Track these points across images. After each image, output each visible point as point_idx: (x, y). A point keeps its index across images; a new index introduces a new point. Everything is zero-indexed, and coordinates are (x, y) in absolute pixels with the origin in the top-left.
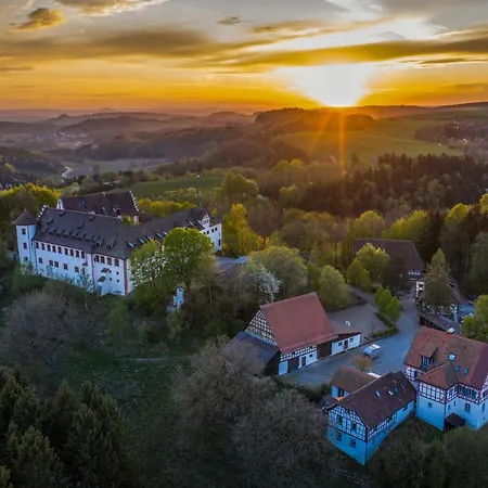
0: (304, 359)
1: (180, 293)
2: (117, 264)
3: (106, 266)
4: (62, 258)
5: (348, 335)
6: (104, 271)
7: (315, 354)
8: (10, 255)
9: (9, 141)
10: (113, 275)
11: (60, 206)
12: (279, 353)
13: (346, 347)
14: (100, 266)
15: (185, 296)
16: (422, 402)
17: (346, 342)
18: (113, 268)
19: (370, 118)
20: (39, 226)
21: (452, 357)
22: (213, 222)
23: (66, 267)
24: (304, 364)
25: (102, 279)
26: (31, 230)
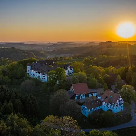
0: (82, 97)
1: (58, 81)
2: (46, 75)
3: (44, 75)
4: (36, 74)
5: (93, 93)
6: (44, 76)
7: (84, 96)
8: (26, 73)
9: (35, 49)
10: (45, 78)
11: (37, 63)
12: (75, 95)
13: (93, 95)
14: (43, 75)
15: (59, 82)
16: (103, 106)
17: (93, 94)
18: (45, 76)
19: (130, 44)
20: (32, 66)
21: (111, 97)
22: (71, 68)
23: (36, 75)
24: (82, 98)
25: (43, 78)
26: (30, 67)
